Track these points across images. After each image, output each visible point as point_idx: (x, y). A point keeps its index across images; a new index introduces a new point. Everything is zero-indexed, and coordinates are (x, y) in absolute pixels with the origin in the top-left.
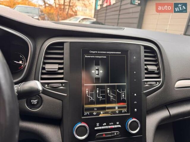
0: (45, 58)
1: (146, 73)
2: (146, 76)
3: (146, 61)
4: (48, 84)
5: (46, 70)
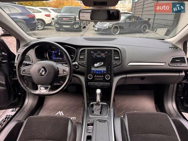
0: (80, 54)
1: (114, 60)
3: (114, 55)
4: (81, 62)
5: (80, 58)
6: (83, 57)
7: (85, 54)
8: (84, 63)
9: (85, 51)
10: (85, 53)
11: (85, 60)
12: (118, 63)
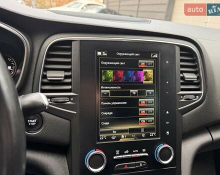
1: (182, 84)
2: (183, 87)
3: (182, 66)
4: (51, 98)
5: (49, 78)
6: (63, 75)
8: (68, 98)
10: (70, 57)
11: (71, 89)
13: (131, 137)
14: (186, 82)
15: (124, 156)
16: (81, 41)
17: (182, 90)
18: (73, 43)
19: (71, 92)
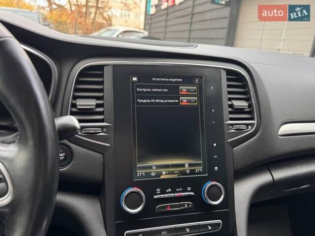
0: (76, 90)
2: (231, 116)
4: (81, 128)
5: (78, 107)
6: (95, 104)
7: (101, 90)
8: (100, 129)
9: (102, 76)
10: (102, 83)
11: (104, 119)
12: (247, 125)
13: (173, 173)
14: (236, 111)
15: (166, 195)
16: (114, 66)
17: (231, 119)
18: (105, 68)
19: (103, 122)
